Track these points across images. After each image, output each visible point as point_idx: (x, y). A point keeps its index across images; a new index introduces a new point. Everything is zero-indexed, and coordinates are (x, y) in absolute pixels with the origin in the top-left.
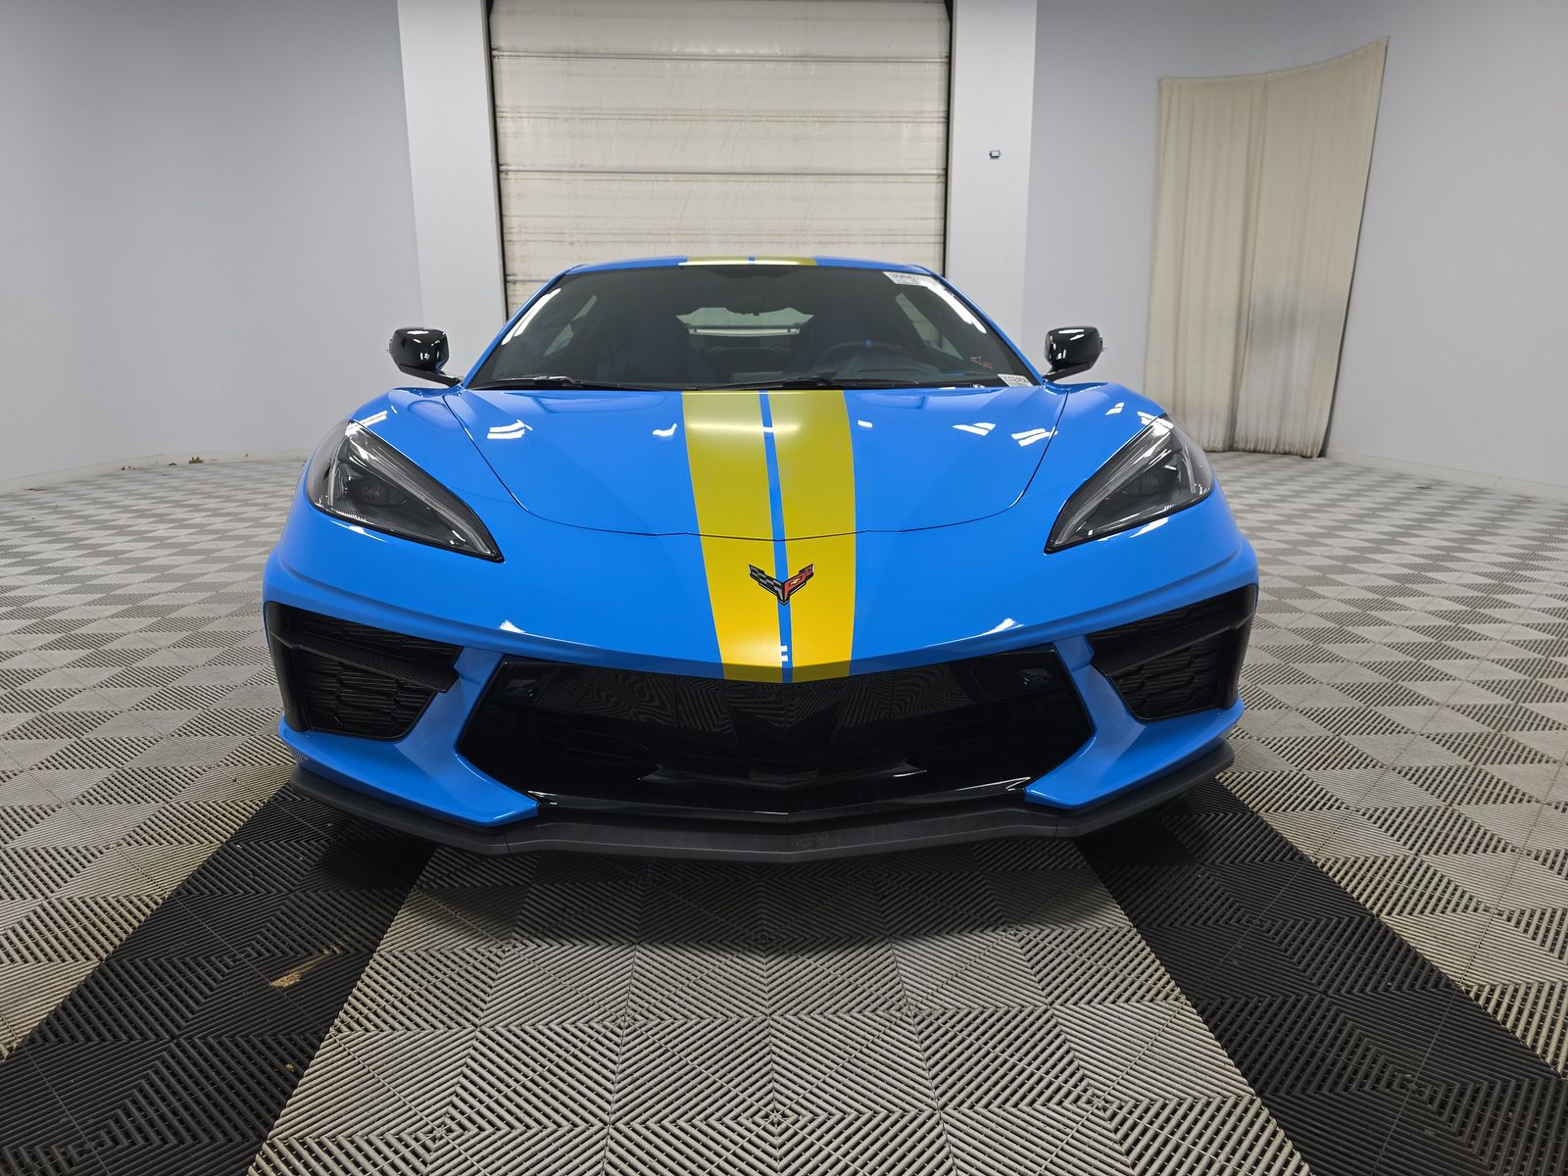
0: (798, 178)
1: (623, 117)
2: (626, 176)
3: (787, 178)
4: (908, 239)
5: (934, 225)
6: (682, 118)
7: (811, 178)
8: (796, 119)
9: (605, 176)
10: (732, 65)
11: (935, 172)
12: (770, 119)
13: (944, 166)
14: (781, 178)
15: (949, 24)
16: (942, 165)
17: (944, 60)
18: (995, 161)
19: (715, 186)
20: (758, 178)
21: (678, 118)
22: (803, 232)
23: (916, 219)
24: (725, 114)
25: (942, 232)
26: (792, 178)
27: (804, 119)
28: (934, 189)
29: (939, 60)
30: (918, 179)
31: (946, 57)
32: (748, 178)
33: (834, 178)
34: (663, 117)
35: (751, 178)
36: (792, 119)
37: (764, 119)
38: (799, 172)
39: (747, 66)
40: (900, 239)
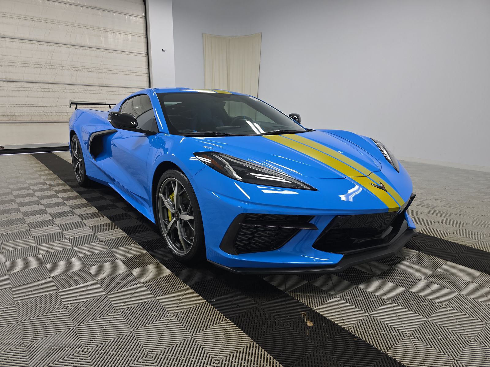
0: (97, 50)
1: (22, 18)
2: (25, 41)
3: (93, 49)
4: (137, 74)
5: (145, 70)
6: (48, 22)
7: (102, 50)
8: (94, 29)
9: (15, 40)
10: (68, 6)
11: (144, 53)
12: (84, 27)
13: (147, 52)
14: (91, 49)
15: (144, 6)
16: (146, 51)
17: (144, 17)
18: (164, 52)
19: (64, 49)
20: (81, 48)
21: (46, 22)
22: (100, 69)
23: (139, 68)
24: (66, 23)
25: (148, 73)
26: (94, 49)
27: (98, 29)
28: (144, 59)
29: (142, 17)
30: (139, 55)
31: (144, 16)
32: (78, 47)
33: (109, 51)
34: (40, 21)
35: (79, 48)
36: (93, 29)
37: (82, 27)
38: (97, 47)
39: (73, 7)
40: (135, 74)
